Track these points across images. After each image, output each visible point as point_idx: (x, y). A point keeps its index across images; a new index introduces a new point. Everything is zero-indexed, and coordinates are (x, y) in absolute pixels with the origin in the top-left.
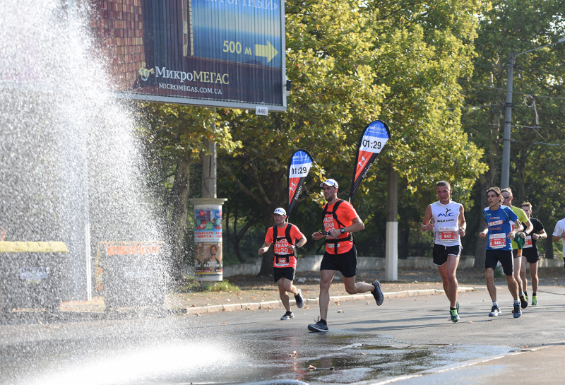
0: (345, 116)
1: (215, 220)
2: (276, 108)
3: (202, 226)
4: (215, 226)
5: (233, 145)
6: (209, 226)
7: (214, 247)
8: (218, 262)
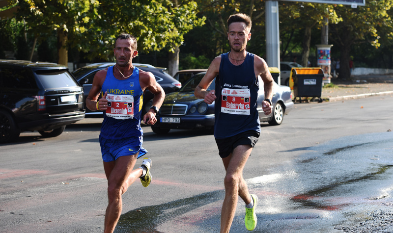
0: (387, 7)
1: (327, 55)
2: (360, 4)
3: (321, 57)
4: (327, 58)
5: (338, 20)
6: (325, 57)
7: (326, 67)
8: (328, 74)
